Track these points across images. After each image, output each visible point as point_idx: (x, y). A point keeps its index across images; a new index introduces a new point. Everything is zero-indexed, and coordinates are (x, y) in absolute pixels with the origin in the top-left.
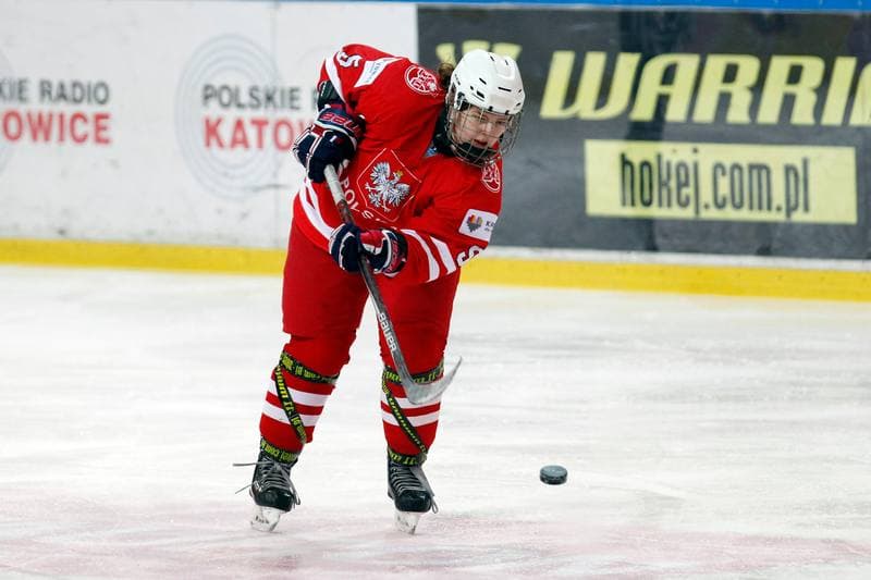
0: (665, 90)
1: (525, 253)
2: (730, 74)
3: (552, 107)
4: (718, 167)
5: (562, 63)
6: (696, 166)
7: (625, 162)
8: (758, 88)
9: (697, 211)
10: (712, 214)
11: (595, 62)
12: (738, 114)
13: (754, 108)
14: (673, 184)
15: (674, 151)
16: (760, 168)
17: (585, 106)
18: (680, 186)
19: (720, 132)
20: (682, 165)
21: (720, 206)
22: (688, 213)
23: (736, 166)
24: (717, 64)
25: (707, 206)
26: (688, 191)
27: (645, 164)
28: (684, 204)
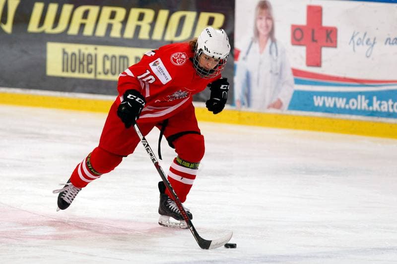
0: (84, 21)
1: (18, 91)
2: (113, 16)
3: (33, 27)
4: (106, 56)
5: (38, 8)
6: (96, 56)
7: (64, 53)
8: (125, 22)
9: (95, 75)
10: (102, 77)
11: (53, 8)
12: (115, 33)
13: (123, 31)
14: (85, 63)
15: (86, 49)
16: (124, 58)
17: (48, 27)
18: (89, 64)
19: (107, 41)
20: (90, 55)
21: (106, 73)
22: (91, 76)
23: (114, 57)
24: (107, 11)
25: (100, 73)
26: (92, 66)
27: (74, 54)
28: (90, 72)
